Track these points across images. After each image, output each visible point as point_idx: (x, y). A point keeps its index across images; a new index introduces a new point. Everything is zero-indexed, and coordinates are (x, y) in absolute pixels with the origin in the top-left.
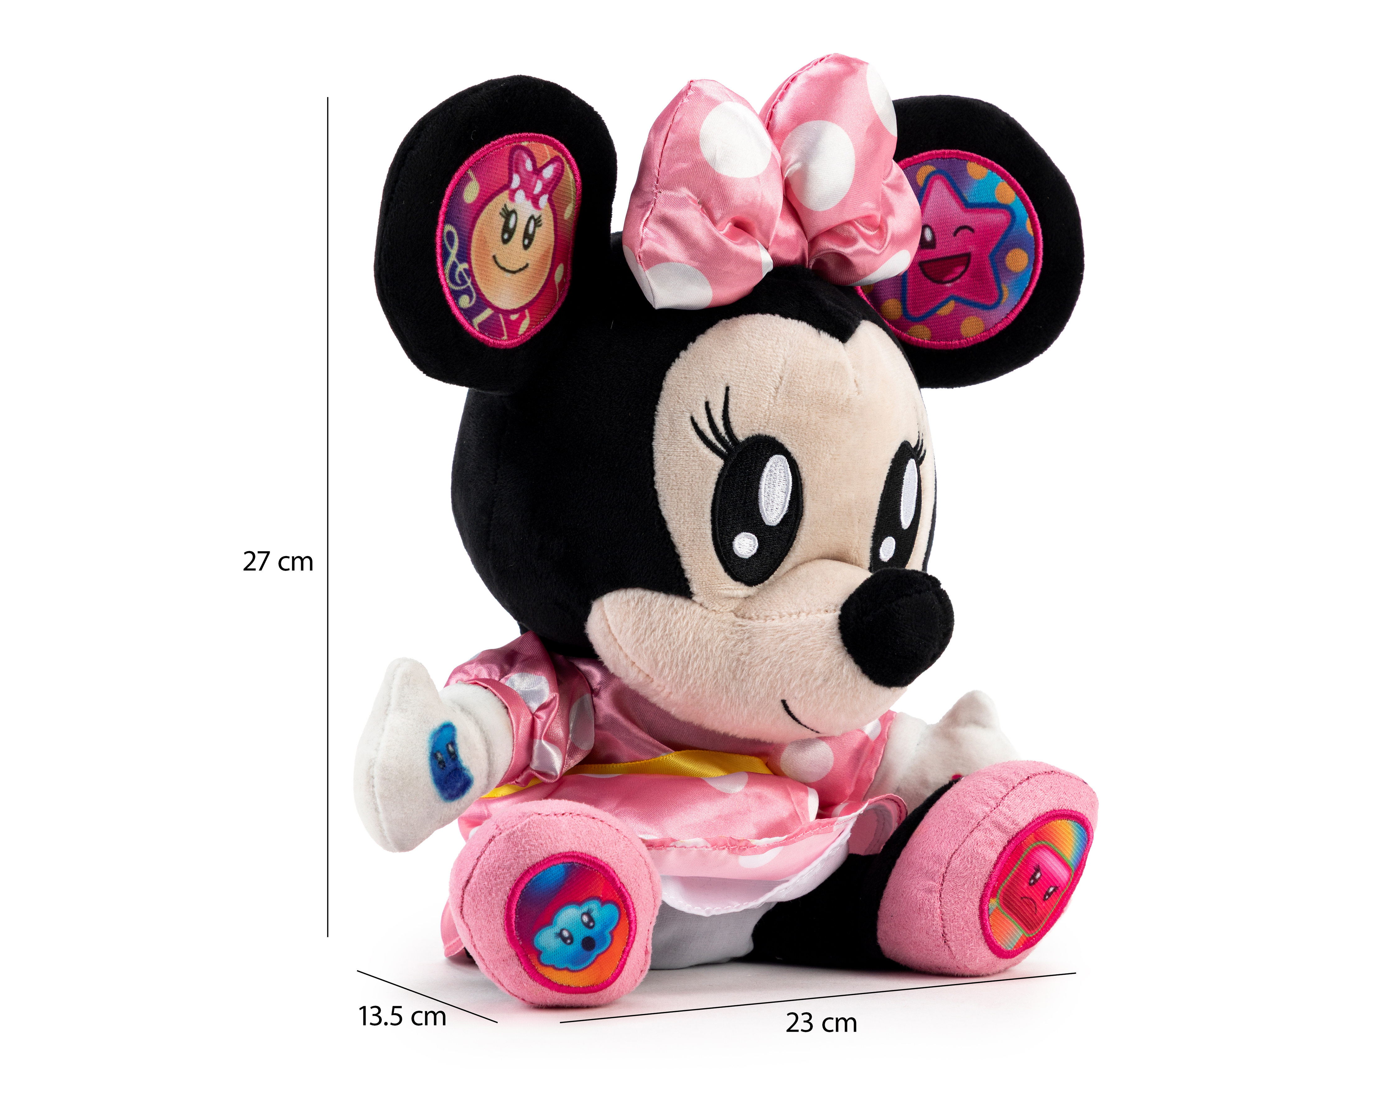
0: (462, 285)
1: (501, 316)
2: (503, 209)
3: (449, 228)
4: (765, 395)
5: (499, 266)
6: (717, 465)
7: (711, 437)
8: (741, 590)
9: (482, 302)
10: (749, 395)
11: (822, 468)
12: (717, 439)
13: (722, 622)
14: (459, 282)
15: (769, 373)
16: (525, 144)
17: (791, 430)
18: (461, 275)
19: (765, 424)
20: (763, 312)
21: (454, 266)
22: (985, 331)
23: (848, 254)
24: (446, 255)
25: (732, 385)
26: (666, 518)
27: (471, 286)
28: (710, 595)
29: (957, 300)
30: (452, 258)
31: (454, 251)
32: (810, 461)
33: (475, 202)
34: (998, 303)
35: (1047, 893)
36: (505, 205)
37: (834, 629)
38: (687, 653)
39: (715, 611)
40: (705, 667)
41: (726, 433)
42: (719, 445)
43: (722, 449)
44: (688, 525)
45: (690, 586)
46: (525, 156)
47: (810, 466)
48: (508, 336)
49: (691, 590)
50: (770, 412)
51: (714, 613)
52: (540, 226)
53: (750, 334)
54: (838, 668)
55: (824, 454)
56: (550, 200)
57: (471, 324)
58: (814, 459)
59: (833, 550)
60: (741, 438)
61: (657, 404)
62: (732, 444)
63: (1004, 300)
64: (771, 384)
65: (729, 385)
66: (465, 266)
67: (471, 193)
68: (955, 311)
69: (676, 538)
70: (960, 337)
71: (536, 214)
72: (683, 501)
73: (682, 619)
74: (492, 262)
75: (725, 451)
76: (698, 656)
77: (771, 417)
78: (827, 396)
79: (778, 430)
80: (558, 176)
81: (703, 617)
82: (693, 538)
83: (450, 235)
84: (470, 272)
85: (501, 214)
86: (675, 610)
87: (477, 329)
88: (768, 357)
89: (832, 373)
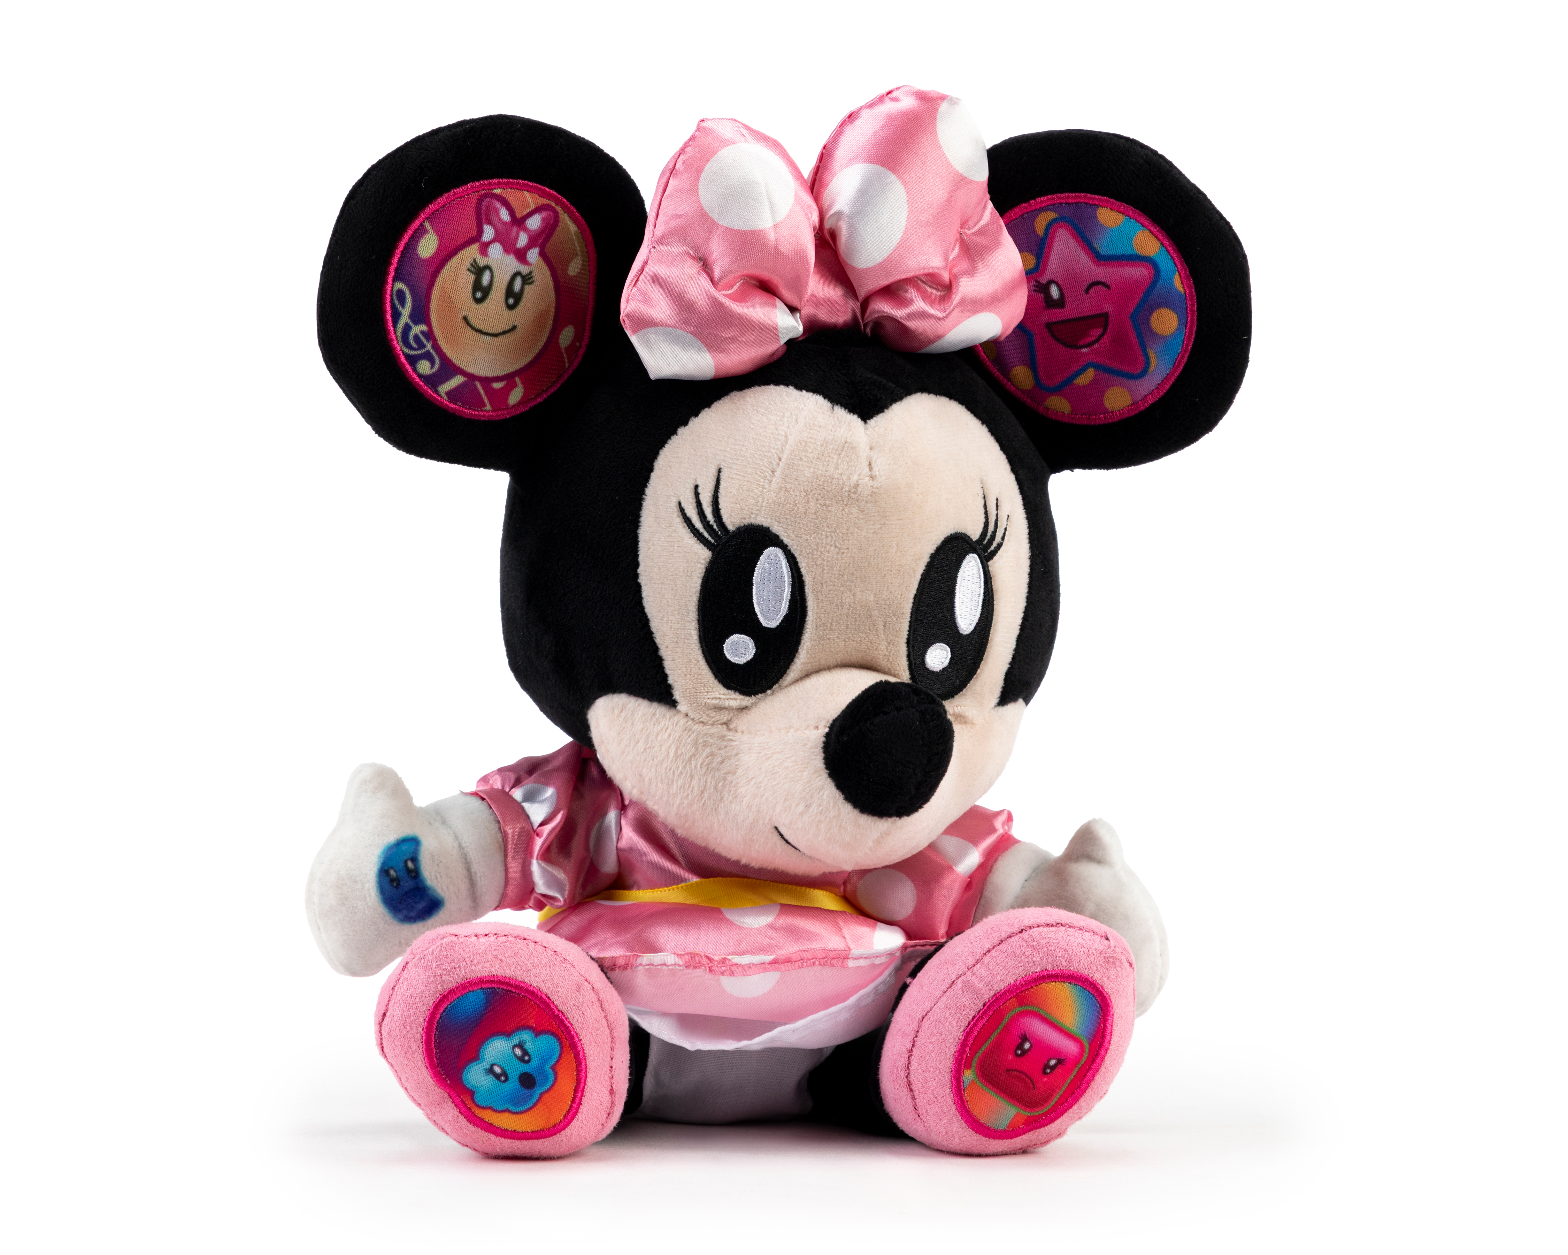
0: (419, 349)
1: (478, 384)
2: (472, 265)
3: (399, 285)
4: (759, 478)
5: (473, 328)
6: (703, 557)
7: (698, 525)
8: (735, 699)
9: (449, 369)
10: (741, 478)
11: (825, 562)
12: (705, 528)
13: (710, 736)
14: (414, 345)
15: (766, 454)
16: (498, 191)
17: (787, 519)
18: (416, 337)
19: (757, 512)
20: (777, 383)
21: (407, 329)
22: (1133, 404)
23: (901, 318)
24: (396, 316)
25: (724, 466)
26: (650, 616)
27: (432, 351)
28: (695, 705)
29: (1097, 367)
30: (405, 318)
31: (406, 312)
32: (810, 555)
33: (432, 258)
34: (1144, 372)
35: (1047, 1066)
36: (475, 261)
37: (817, 748)
38: (670, 769)
39: (703, 722)
40: (690, 785)
41: (715, 521)
42: (706, 535)
43: (710, 539)
44: (671, 625)
45: (673, 693)
46: (498, 205)
47: (810, 560)
48: (492, 405)
49: (674, 698)
50: (764, 499)
51: (701, 725)
52: (531, 283)
53: (755, 408)
54: (819, 793)
55: (828, 547)
56: (542, 254)
57: (437, 392)
58: (815, 552)
59: (855, 657)
60: (731, 528)
61: (646, 486)
62: (721, 533)
63: (1152, 369)
64: (767, 466)
65: (722, 467)
66: (424, 328)
67: (427, 247)
68: (1095, 381)
69: (659, 639)
70: (1106, 411)
71: (525, 270)
72: (666, 597)
73: (664, 731)
74: (463, 324)
75: (713, 541)
76: (681, 773)
77: (764, 504)
78: (830, 481)
79: (772, 519)
80: (550, 227)
81: (688, 729)
82: (676, 639)
83: (401, 295)
84: (430, 335)
85: (469, 270)
86: (657, 719)
87: (445, 397)
88: (768, 435)
89: (840, 455)
